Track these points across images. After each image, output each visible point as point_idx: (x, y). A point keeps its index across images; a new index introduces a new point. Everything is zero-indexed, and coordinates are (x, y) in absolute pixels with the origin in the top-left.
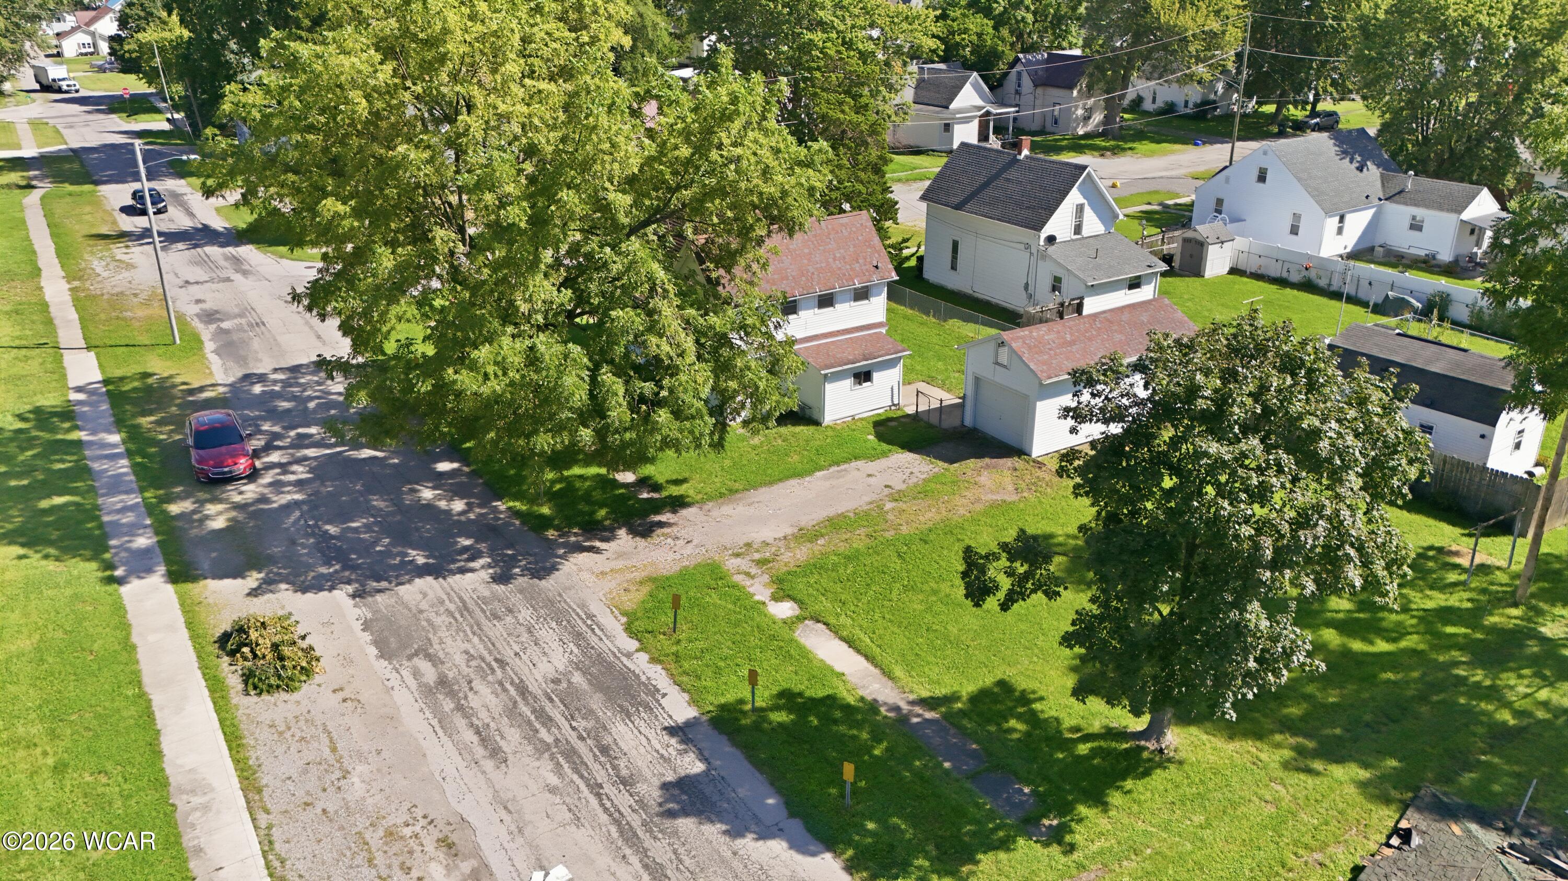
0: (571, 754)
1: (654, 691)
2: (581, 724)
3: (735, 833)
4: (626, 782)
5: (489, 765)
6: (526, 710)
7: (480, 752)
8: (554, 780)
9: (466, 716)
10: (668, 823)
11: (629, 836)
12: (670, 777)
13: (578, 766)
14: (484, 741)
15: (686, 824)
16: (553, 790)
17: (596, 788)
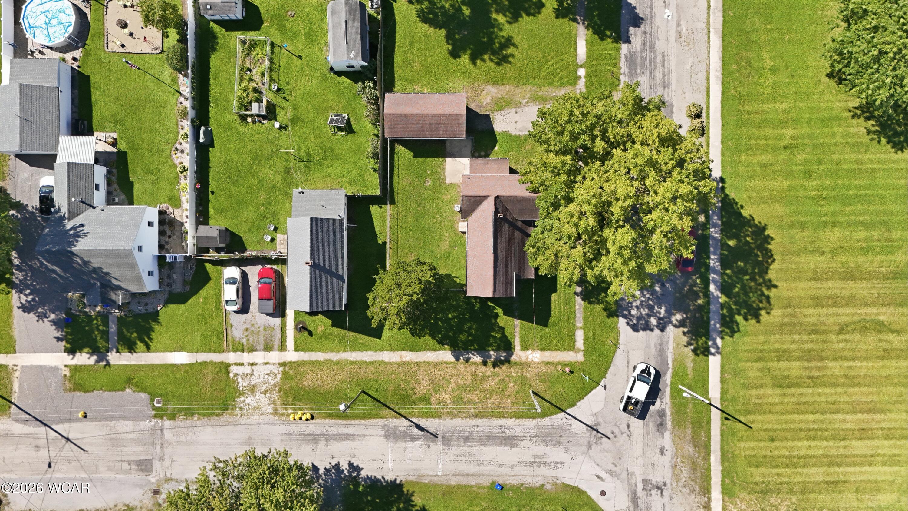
0: (651, 47)
1: (626, 57)
2: (645, 55)
3: (635, 8)
4: (645, 32)
5: (666, 54)
6: (653, 67)
7: (666, 58)
8: (657, 41)
9: (664, 72)
10: (644, 17)
11: (651, 17)
12: (637, 28)
13: (651, 42)
14: (664, 62)
15: (641, 15)
16: (658, 38)
17: (651, 35)
